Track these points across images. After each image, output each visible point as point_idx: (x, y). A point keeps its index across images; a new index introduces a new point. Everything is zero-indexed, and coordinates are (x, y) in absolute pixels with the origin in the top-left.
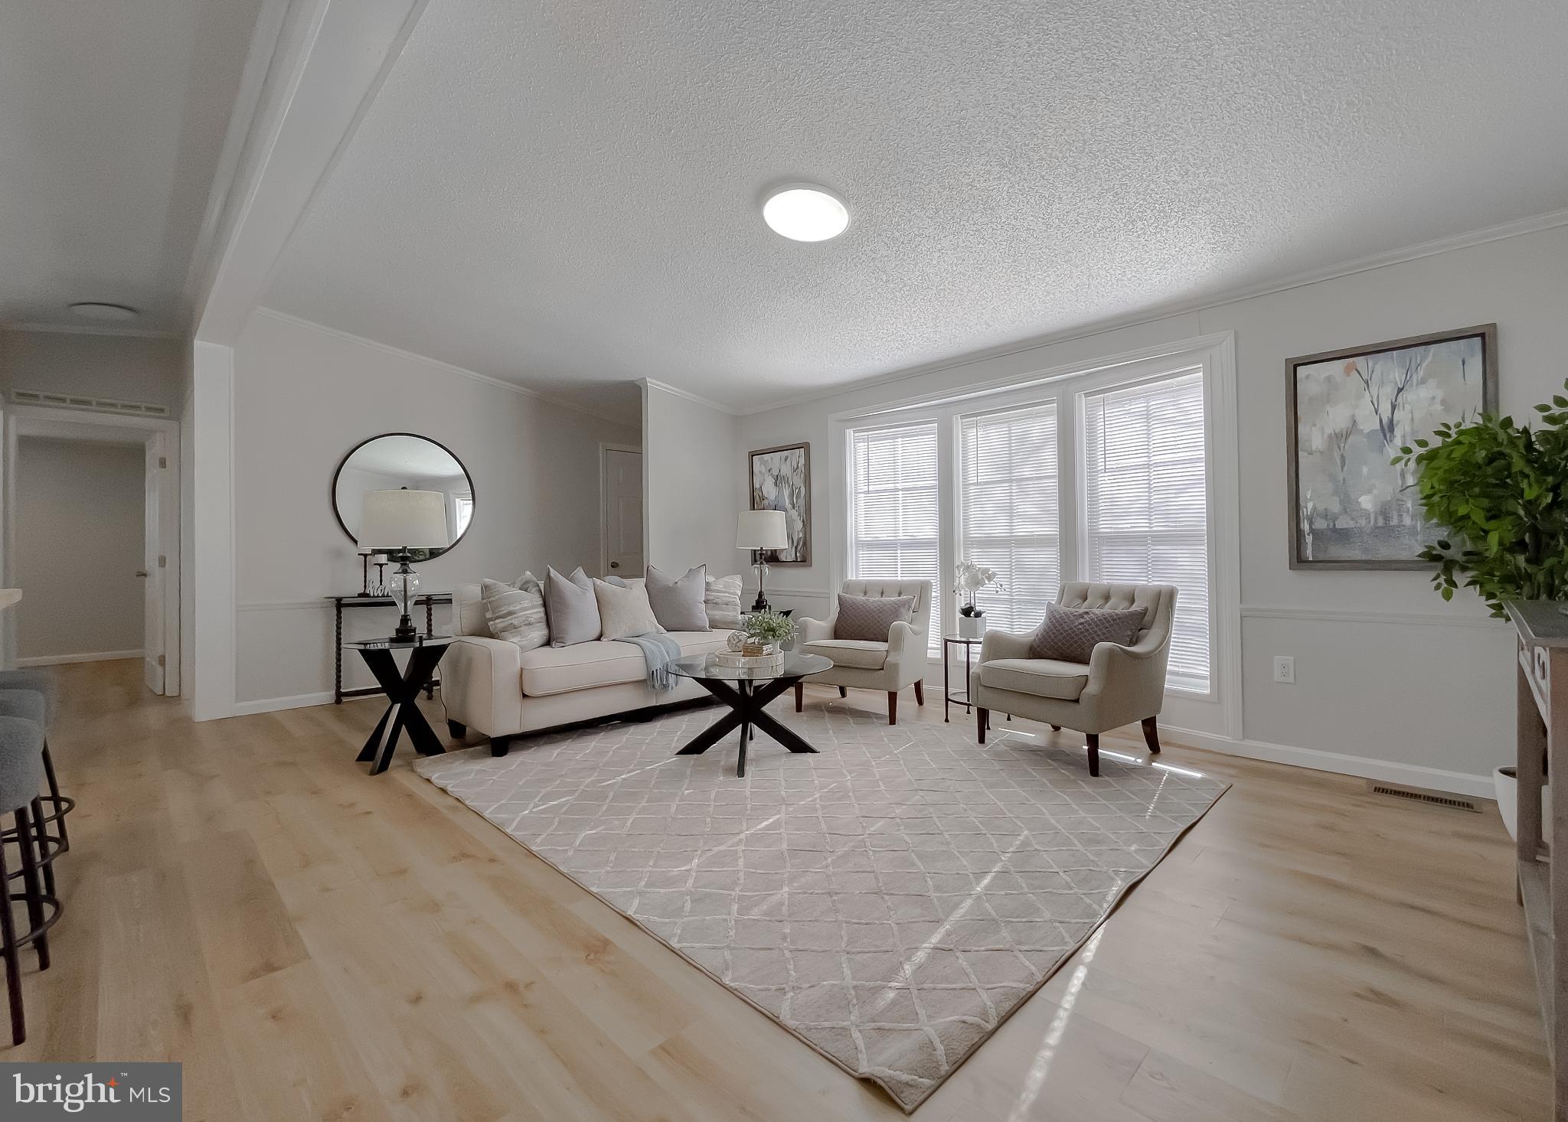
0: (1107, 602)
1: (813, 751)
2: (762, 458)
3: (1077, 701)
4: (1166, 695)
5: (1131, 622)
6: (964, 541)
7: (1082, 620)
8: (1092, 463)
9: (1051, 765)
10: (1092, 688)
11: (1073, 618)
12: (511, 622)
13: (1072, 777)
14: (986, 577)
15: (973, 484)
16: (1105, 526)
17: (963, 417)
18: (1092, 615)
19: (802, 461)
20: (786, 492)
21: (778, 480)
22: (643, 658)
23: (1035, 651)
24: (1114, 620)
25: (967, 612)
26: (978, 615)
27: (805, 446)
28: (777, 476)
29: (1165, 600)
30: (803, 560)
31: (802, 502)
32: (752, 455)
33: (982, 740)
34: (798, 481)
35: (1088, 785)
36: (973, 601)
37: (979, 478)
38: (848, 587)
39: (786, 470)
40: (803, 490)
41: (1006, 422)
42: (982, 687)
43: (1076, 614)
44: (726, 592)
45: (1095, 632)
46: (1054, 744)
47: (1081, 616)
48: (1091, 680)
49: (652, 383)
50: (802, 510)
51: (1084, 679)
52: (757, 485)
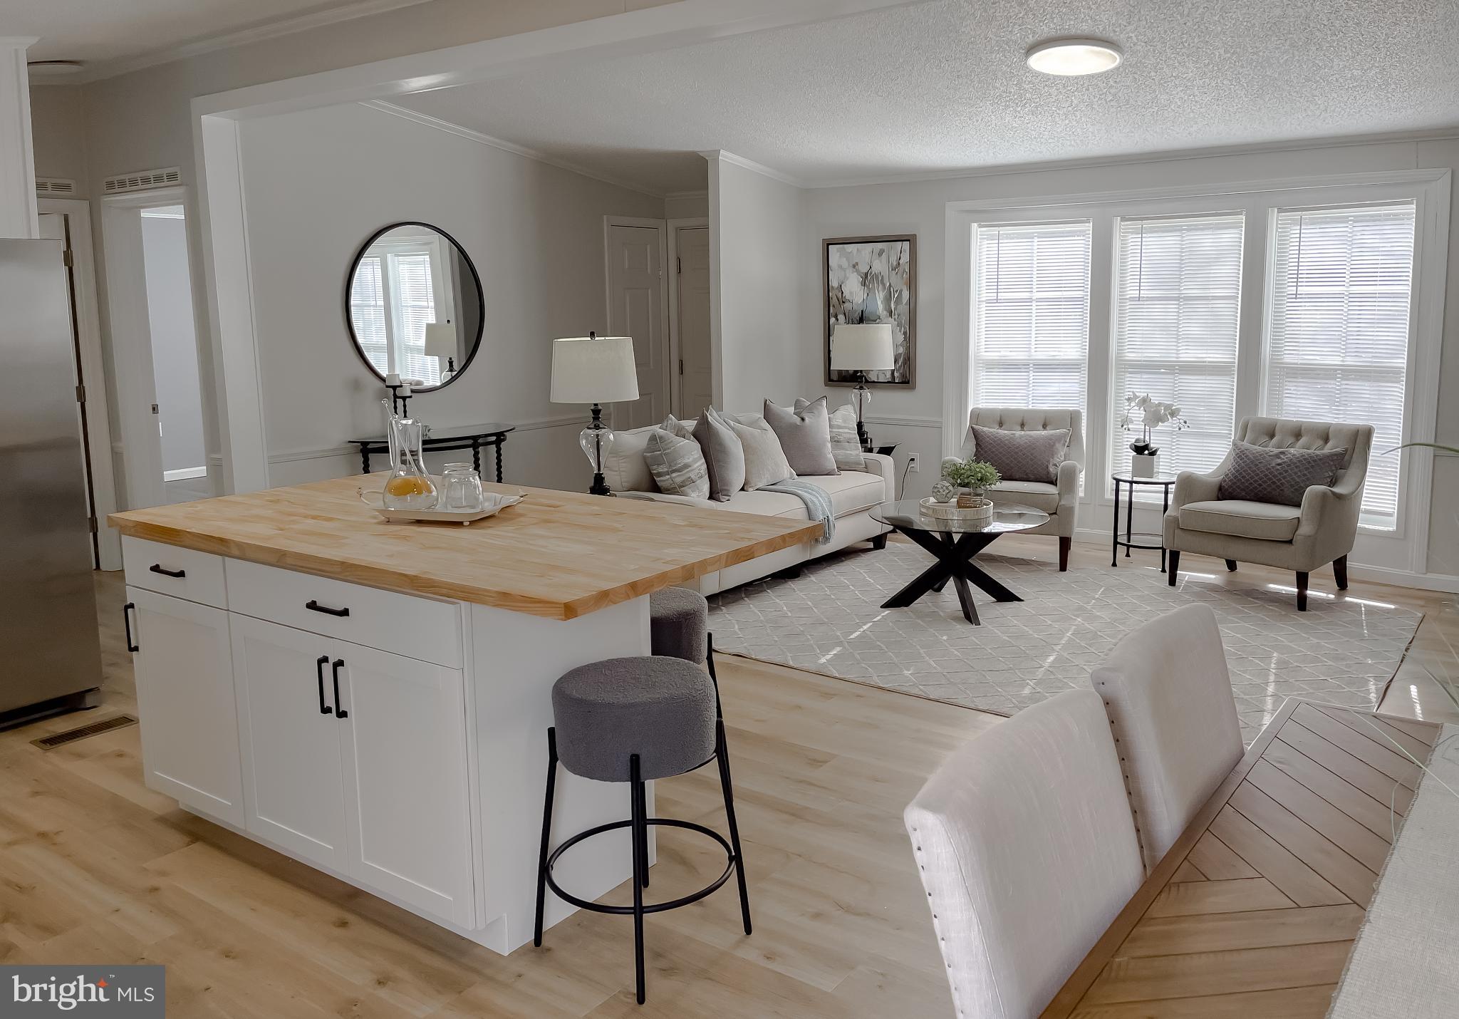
0: (1298, 440)
1: (1019, 600)
2: (844, 248)
3: (1290, 542)
4: (1358, 534)
5: (1332, 463)
6: (1116, 364)
7: (1279, 461)
8: (1280, 287)
9: (1256, 603)
10: (1305, 529)
11: (1268, 458)
12: (688, 475)
13: (1283, 613)
14: (1170, 414)
15: (1132, 299)
16: (1290, 357)
17: (1123, 219)
18: (1289, 456)
19: (905, 258)
20: (880, 297)
21: (867, 279)
22: (805, 510)
23: (1223, 493)
24: (1315, 461)
25: (1140, 449)
26: (1153, 453)
27: (910, 239)
28: (866, 274)
29: (1360, 439)
30: (904, 378)
31: (903, 308)
32: (828, 244)
33: (1172, 581)
34: (899, 282)
35: (1301, 618)
36: (1147, 438)
37: (1142, 292)
38: (977, 416)
39: (880, 266)
40: (906, 294)
41: (1179, 230)
42: (1179, 531)
43: (1271, 454)
44: (845, 428)
45: (1296, 473)
46: (1230, 583)
47: (1277, 456)
48: (1303, 522)
49: (726, 157)
50: (905, 319)
51: (1296, 521)
52: (834, 283)
